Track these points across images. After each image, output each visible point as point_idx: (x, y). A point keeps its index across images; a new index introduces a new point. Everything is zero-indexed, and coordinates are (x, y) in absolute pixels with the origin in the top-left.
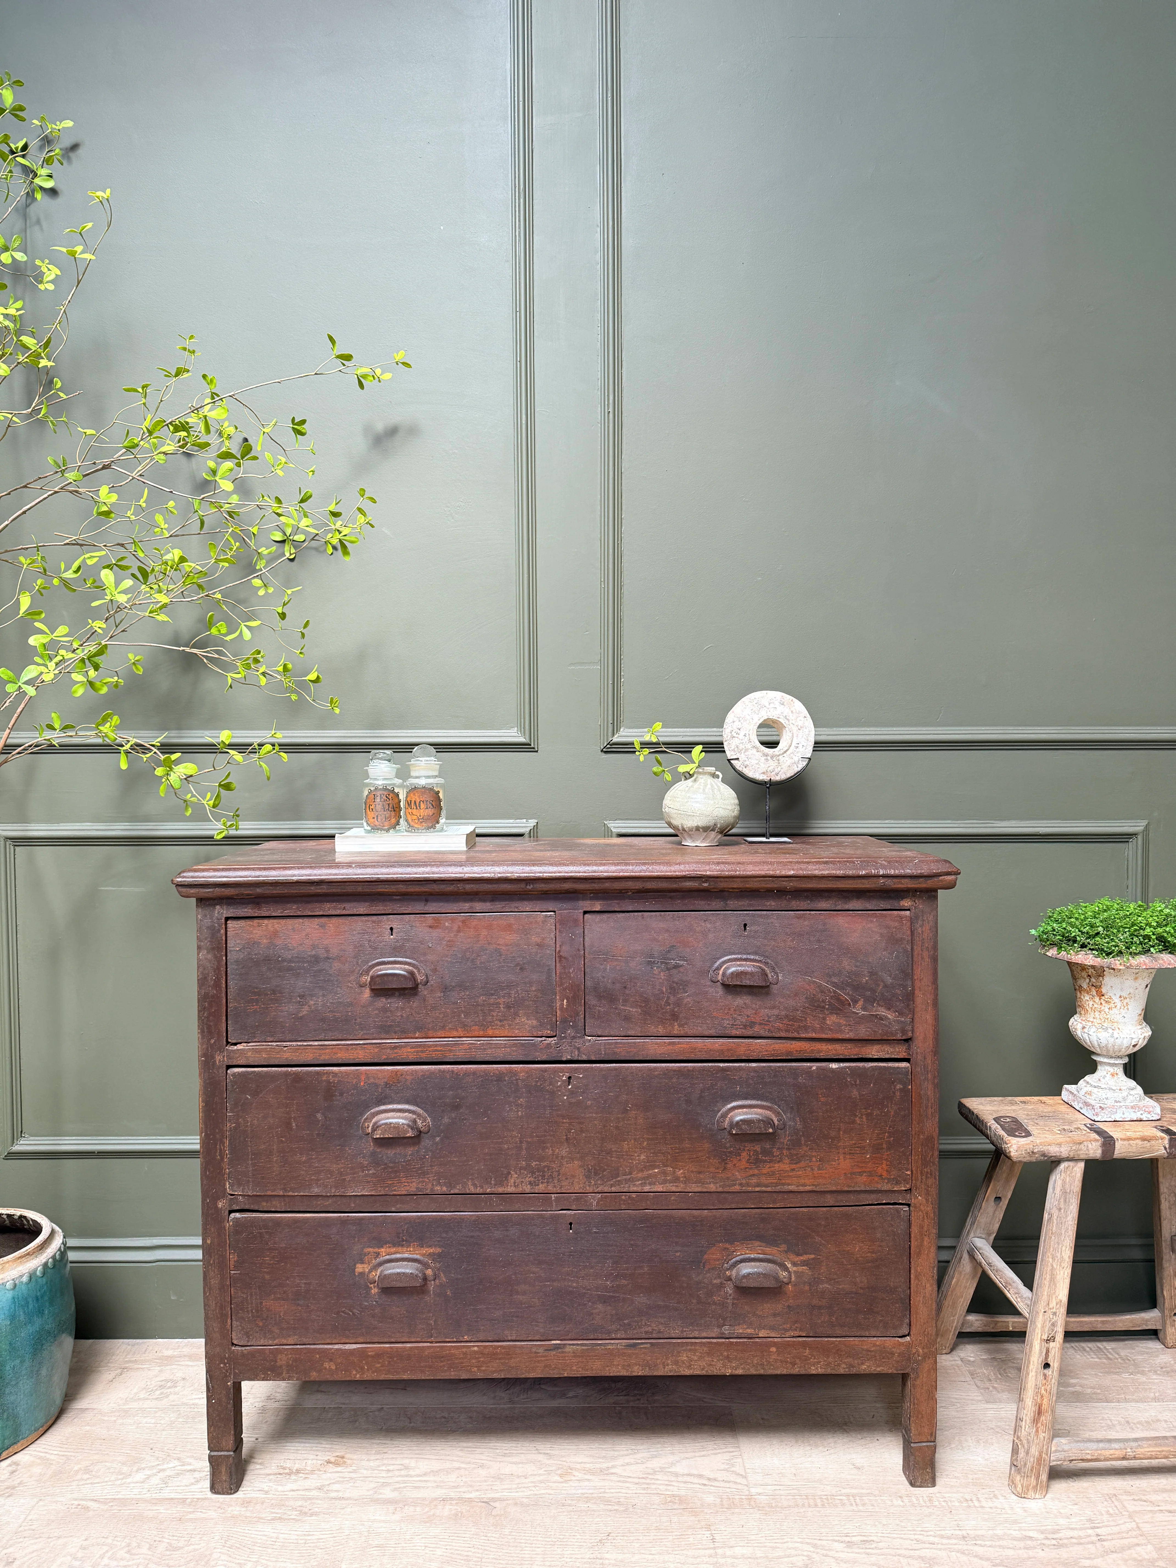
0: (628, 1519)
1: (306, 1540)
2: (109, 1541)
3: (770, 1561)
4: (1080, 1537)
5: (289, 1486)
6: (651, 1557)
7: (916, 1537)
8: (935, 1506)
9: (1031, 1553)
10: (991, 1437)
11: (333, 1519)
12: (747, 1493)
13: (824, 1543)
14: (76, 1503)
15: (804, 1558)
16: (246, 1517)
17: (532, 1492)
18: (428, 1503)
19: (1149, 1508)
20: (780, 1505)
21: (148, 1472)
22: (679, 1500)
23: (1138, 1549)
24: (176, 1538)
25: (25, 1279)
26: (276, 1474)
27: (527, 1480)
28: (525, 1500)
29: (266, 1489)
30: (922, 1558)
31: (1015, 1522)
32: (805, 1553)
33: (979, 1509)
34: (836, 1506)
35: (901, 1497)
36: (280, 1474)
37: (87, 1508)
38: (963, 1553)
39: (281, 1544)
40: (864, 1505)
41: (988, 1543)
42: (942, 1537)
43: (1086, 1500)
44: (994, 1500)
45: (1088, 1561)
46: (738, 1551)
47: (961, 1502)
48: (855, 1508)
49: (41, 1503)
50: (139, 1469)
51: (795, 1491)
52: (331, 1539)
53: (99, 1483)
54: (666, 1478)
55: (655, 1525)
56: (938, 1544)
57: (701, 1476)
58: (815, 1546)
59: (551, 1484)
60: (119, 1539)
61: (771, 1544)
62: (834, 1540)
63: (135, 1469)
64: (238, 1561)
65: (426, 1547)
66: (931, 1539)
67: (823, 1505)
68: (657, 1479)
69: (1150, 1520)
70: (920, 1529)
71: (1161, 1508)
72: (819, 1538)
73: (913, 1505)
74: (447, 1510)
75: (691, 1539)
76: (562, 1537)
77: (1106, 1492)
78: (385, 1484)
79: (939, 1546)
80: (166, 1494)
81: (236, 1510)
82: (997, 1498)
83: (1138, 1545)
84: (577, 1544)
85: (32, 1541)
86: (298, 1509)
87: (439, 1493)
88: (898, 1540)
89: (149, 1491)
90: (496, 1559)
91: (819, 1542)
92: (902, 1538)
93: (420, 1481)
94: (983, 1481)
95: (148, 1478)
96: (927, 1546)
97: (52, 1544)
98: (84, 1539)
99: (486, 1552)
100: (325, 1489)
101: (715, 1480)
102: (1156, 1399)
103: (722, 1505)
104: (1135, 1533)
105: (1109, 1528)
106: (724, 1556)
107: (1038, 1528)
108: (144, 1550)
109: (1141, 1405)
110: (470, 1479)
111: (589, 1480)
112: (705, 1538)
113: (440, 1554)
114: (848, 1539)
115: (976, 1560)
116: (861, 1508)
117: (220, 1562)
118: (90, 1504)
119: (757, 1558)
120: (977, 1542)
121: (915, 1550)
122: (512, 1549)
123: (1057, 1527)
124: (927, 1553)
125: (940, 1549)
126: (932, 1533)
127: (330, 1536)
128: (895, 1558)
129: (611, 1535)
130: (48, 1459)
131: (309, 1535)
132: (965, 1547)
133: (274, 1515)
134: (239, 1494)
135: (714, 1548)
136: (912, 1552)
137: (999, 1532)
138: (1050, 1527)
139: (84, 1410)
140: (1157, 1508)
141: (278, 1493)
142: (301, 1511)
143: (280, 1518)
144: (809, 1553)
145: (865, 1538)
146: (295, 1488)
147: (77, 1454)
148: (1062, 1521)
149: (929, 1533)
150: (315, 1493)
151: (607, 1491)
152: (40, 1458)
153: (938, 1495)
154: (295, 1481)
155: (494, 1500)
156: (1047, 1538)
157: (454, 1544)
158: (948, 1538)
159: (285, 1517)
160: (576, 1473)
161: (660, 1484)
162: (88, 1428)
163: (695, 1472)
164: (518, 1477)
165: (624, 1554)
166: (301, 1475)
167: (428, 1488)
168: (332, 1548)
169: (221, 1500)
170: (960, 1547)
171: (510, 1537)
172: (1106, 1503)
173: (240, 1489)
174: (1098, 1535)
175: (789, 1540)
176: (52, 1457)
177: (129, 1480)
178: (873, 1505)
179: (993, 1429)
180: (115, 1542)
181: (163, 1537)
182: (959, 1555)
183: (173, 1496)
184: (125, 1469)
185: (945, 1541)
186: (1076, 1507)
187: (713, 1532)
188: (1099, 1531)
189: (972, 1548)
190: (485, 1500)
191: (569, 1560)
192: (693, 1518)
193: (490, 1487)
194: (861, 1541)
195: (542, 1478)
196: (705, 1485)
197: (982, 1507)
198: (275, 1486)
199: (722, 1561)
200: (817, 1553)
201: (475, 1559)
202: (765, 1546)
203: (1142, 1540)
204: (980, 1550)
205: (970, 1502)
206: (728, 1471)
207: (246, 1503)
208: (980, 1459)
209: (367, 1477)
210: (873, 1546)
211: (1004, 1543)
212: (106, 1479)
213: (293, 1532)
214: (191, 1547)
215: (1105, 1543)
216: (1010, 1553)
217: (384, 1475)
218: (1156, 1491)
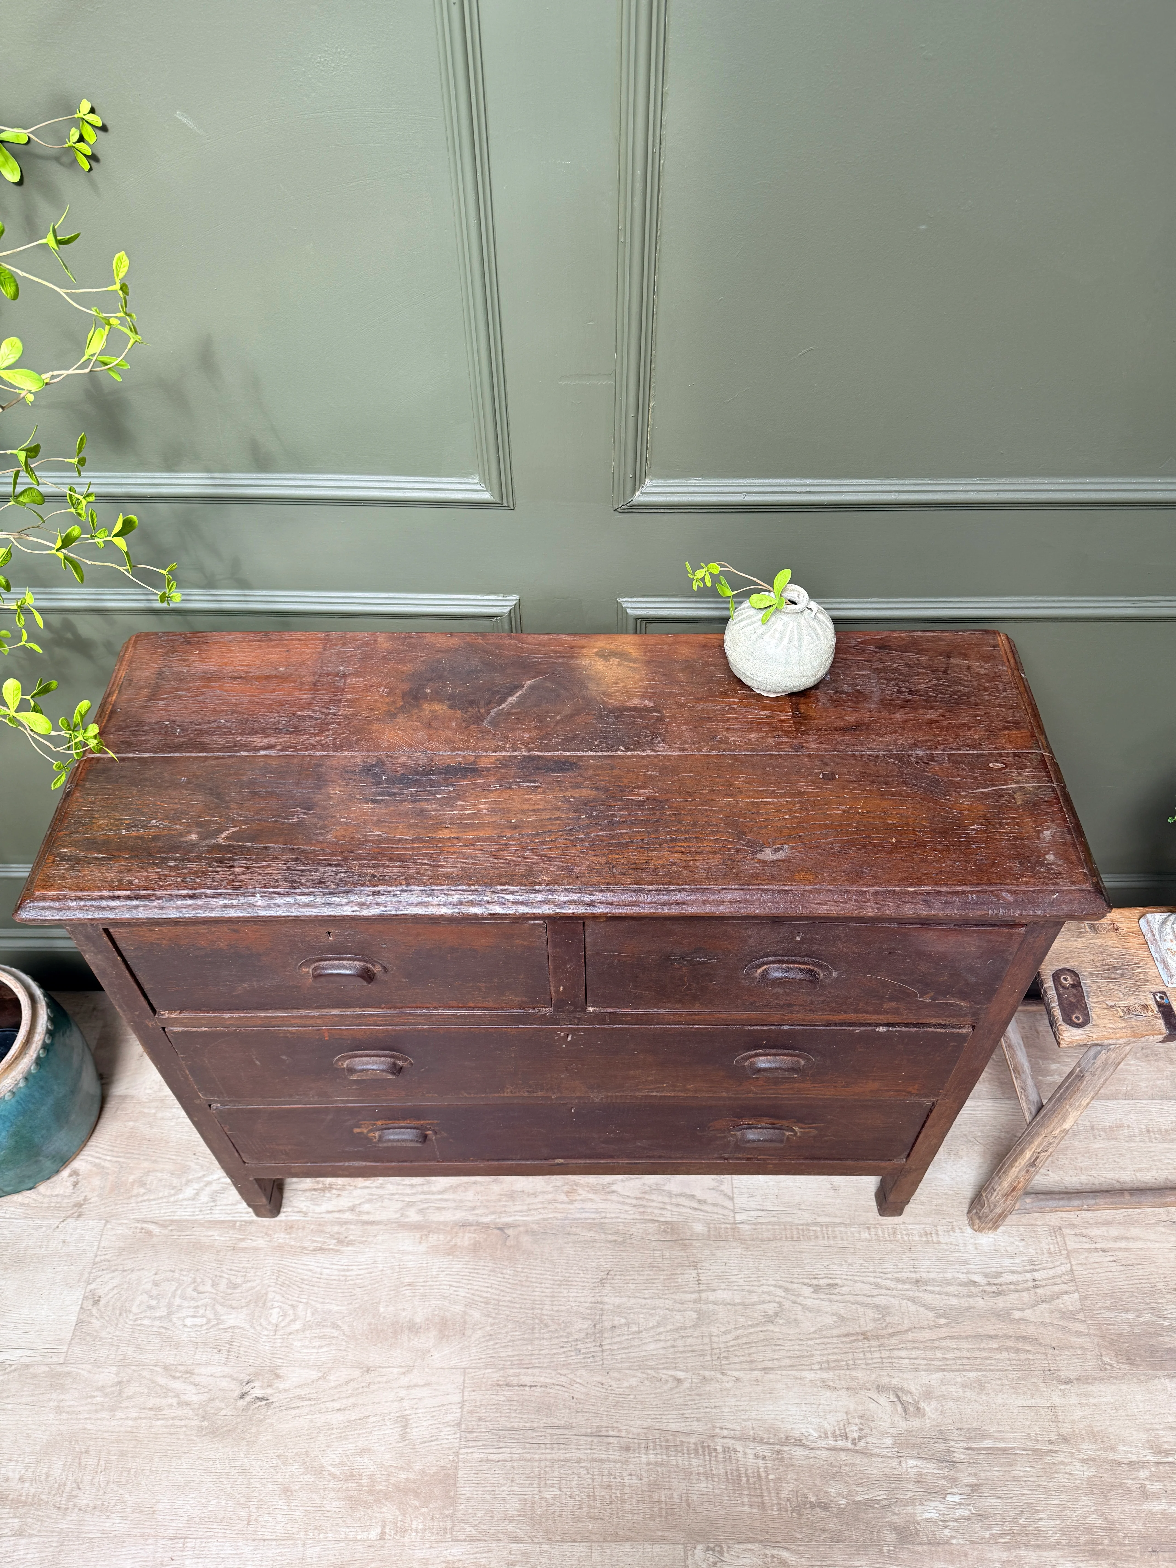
0: (625, 1254)
1: (346, 1276)
2: (177, 1275)
3: (746, 1309)
4: (1018, 1283)
5: (325, 1207)
6: (644, 1302)
7: (876, 1280)
8: (897, 1241)
9: (972, 1302)
10: (962, 1147)
11: (367, 1250)
12: (732, 1220)
13: (795, 1286)
14: (139, 1225)
15: (776, 1305)
16: (292, 1246)
17: (541, 1216)
18: (448, 1229)
19: (1087, 1246)
20: (760, 1236)
21: (196, 1186)
22: (672, 1229)
23: (1066, 1297)
24: (233, 1273)
25: (22, 1084)
26: (311, 1190)
27: (537, 1200)
28: (535, 1227)
29: (304, 1209)
30: (876, 1307)
31: (965, 1263)
32: (777, 1299)
33: (936, 1245)
34: (809, 1239)
35: (869, 1228)
36: (315, 1190)
37: (149, 1233)
38: (913, 1302)
39: (326, 1281)
40: (835, 1238)
41: (937, 1289)
42: (898, 1280)
43: (1033, 1235)
44: (951, 1233)
45: (1019, 1312)
46: (721, 1295)
47: (921, 1236)
48: (826, 1242)
49: (109, 1226)
50: (188, 1182)
51: (775, 1219)
52: (368, 1275)
53: (154, 1200)
54: (660, 1199)
55: (650, 1261)
56: (893, 1289)
57: (692, 1197)
58: (786, 1290)
59: (559, 1206)
60: (185, 1273)
61: (748, 1288)
62: (804, 1284)
63: (184, 1180)
64: (290, 1303)
65: (450, 1285)
66: (888, 1283)
67: (798, 1238)
68: (653, 1201)
69: (1084, 1262)
70: (880, 1270)
71: (1097, 1246)
72: (790, 1280)
73: (878, 1240)
74: (466, 1239)
75: (680, 1280)
76: (567, 1275)
77: (1052, 1224)
78: (411, 1204)
79: (894, 1292)
80: (217, 1216)
81: (281, 1237)
82: (954, 1232)
83: (1066, 1292)
84: (580, 1284)
85: (110, 1275)
86: (336, 1236)
87: (459, 1216)
88: (859, 1284)
89: (201, 1211)
90: (512, 1302)
91: (790, 1286)
92: (863, 1282)
93: (441, 1200)
94: (945, 1208)
95: (197, 1194)
96: (884, 1291)
97: (127, 1279)
98: (154, 1272)
99: (502, 1294)
100: (357, 1210)
101: (705, 1202)
102: (1127, 1096)
103: (709, 1236)
104: (1067, 1277)
105: (1045, 1271)
106: (707, 1302)
107: (983, 1270)
108: (208, 1288)
109: (1111, 1104)
110: (486, 1198)
111: (592, 1200)
112: (692, 1279)
113: (463, 1294)
114: (815, 1282)
115: (922, 1310)
116: (832, 1242)
117: (276, 1304)
118: (152, 1227)
119: (735, 1305)
120: (929, 1288)
121: (873, 1296)
122: (525, 1289)
123: (1000, 1270)
124: (882, 1301)
125: (894, 1296)
126: (889, 1276)
127: (366, 1271)
128: (854, 1307)
129: (611, 1273)
130: (103, 1167)
131: (348, 1270)
132: (916, 1294)
133: (315, 1244)
134: (282, 1217)
135: (699, 1292)
136: (869, 1299)
137: (949, 1275)
138: (994, 1269)
139: (124, 1098)
140: (1094, 1246)
141: (316, 1216)
142: (338, 1239)
143: (321, 1249)
144: (781, 1300)
145: (830, 1281)
146: (330, 1209)
147: (129, 1161)
148: (1006, 1262)
149: (887, 1276)
150: (348, 1216)
151: (608, 1215)
152: (96, 1165)
153: (902, 1227)
154: (330, 1199)
155: (508, 1226)
156: (989, 1284)
157: (475, 1283)
158: (904, 1282)
159: (325, 1247)
160: (580, 1191)
161: (656, 1207)
162: (131, 1124)
163: (688, 1192)
164: (529, 1195)
165: (621, 1297)
166: (334, 1191)
167: (448, 1208)
168: (370, 1287)
169: (267, 1224)
170: (911, 1294)
171: (522, 1275)
172: (1049, 1238)
173: (282, 1210)
174: (1034, 1280)
175: (764, 1282)
176: (107, 1164)
177: (181, 1197)
178: (842, 1239)
179: (965, 1135)
180: (182, 1277)
181: (222, 1271)
182: (909, 1303)
183: (222, 1217)
184: (175, 1181)
185: (900, 1286)
186: (1023, 1243)
187: (700, 1271)
188: (1036, 1275)
189: (921, 1295)
190: (500, 1226)
191: (573, 1304)
192: (682, 1253)
193: (503, 1209)
194: (828, 1285)
195: (550, 1196)
196: (695, 1209)
197: (939, 1243)
198: (312, 1207)
199: (704, 1307)
200: (788, 1299)
201: (493, 1302)
202: (743, 1290)
203: (1070, 1287)
204: (928, 1298)
205: (929, 1236)
206: (717, 1191)
207: (290, 1228)
208: (947, 1178)
209: (393, 1194)
210: (836, 1291)
211: (950, 1289)
212: (161, 1195)
213: (334, 1267)
214: (249, 1285)
215: (1038, 1290)
216: (954, 1301)
217: (409, 1192)
218: (1098, 1224)
